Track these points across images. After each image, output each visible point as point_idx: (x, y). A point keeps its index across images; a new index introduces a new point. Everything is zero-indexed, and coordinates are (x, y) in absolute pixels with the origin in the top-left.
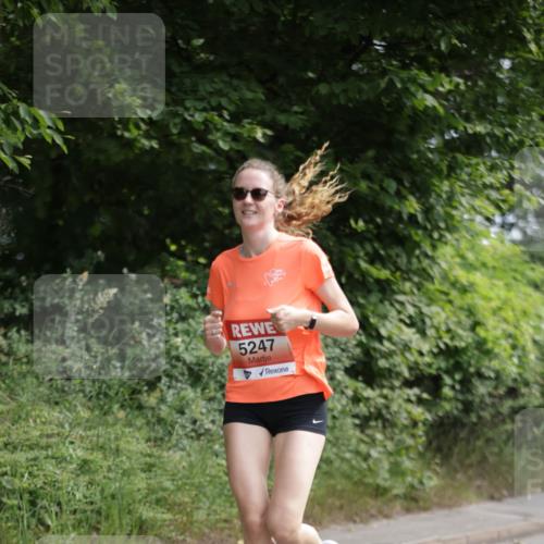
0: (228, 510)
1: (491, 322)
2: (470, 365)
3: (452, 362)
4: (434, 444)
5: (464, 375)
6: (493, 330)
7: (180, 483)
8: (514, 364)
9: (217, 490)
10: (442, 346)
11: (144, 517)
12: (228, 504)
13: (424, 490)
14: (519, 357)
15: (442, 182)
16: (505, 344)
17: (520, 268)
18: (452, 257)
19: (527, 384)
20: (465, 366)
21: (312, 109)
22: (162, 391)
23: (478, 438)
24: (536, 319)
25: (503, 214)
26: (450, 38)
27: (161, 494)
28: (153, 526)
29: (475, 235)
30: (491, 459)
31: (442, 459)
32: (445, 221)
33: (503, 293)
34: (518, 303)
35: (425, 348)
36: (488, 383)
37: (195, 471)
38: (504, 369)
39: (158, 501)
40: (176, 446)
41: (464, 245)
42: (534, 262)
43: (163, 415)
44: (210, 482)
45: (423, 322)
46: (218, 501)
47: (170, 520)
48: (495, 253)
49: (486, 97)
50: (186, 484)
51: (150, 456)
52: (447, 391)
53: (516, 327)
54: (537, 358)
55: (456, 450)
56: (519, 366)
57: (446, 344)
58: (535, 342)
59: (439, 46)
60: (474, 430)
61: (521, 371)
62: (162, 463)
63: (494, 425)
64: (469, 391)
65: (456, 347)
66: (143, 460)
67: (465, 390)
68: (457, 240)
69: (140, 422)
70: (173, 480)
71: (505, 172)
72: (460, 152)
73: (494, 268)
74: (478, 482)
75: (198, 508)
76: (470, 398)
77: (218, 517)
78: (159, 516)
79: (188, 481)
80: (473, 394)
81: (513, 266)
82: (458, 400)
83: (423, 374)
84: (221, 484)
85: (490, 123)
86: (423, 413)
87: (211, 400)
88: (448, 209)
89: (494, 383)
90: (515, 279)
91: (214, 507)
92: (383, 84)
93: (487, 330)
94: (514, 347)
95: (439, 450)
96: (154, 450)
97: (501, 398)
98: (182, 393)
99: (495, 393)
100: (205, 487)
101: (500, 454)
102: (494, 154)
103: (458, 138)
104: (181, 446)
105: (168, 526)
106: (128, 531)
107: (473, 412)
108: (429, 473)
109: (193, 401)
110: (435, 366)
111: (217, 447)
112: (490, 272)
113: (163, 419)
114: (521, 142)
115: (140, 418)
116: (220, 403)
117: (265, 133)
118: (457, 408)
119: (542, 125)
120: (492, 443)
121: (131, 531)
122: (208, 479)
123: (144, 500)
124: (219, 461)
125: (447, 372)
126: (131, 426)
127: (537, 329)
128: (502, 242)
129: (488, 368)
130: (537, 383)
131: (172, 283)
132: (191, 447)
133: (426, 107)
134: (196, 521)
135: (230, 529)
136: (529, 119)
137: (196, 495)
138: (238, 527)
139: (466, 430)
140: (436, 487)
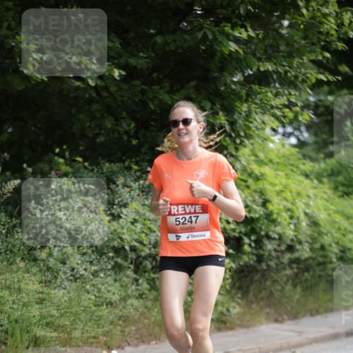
0: (96, 330)
1: (275, 200)
2: (261, 230)
3: (249, 227)
4: (237, 285)
5: (258, 237)
6: (276, 205)
7: (63, 311)
8: (291, 229)
9: (88, 316)
11: (38, 335)
12: (96, 326)
13: (230, 316)
14: (295, 225)
15: (242, 105)
16: (285, 215)
17: (296, 163)
18: (249, 156)
19: (300, 243)
20: (258, 230)
21: (153, 55)
22: (50, 248)
23: (267, 280)
24: (307, 198)
25: (284, 127)
26: (247, 5)
27: (49, 319)
28: (44, 341)
29: (266, 139)
30: (277, 294)
31: (243, 294)
32: (245, 132)
33: (284, 181)
34: (294, 187)
36: (273, 242)
37: (73, 304)
38: (284, 233)
39: (47, 324)
40: (59, 286)
41: (257, 147)
42: (305, 159)
43: (51, 265)
44: (84, 310)
46: (89, 324)
47: (56, 337)
48: (279, 153)
49: (272, 46)
51: (42, 293)
52: (246, 248)
53: (293, 204)
54: (307, 225)
55: (252, 288)
56: (295, 231)
58: (306, 214)
59: (239, 11)
60: (265, 275)
61: (296, 233)
62: (50, 298)
63: (277, 271)
64: (261, 248)
65: (252, 218)
66: (37, 296)
67: (258, 247)
68: (252, 144)
69: (34, 270)
70: (58, 310)
71: (285, 98)
72: (254, 84)
73: (278, 163)
74: (267, 310)
75: (75, 329)
76: (262, 252)
77: (89, 335)
78: (48, 334)
79: (68, 311)
80: (263, 250)
81: (291, 162)
82: (254, 254)
83: (229, 237)
84: (91, 312)
85: (275, 64)
86: (229, 263)
87: (84, 254)
88: (247, 123)
89: (277, 242)
90: (292, 170)
91: (86, 328)
92: (200, 35)
93: (273, 205)
94: (291, 218)
95: (240, 288)
96: (45, 289)
97: (282, 252)
98: (64, 250)
99: (278, 249)
100: (80, 314)
101: (282, 290)
102: (277, 85)
103: (253, 75)
104: (63, 286)
105: (54, 341)
106: (27, 345)
107: (263, 262)
108: (234, 304)
109: (72, 255)
110: (237, 231)
111: (88, 287)
112: (275, 166)
113: (51, 268)
114: (296, 77)
115: (35, 267)
116: (90, 256)
117: (120, 73)
118: (252, 259)
119: (310, 65)
120: (276, 283)
121: (29, 345)
122: (82, 308)
123: (38, 324)
124: (90, 296)
125: (245, 235)
126: (29, 273)
127: (307, 205)
128: (283, 145)
129: (274, 232)
130: (307, 242)
131: (57, 174)
132: (70, 286)
133: (231, 51)
134: (74, 338)
135: (97, 343)
136: (301, 61)
137: (74, 320)
138: (102, 341)
139: (259, 275)
140: (238, 313)
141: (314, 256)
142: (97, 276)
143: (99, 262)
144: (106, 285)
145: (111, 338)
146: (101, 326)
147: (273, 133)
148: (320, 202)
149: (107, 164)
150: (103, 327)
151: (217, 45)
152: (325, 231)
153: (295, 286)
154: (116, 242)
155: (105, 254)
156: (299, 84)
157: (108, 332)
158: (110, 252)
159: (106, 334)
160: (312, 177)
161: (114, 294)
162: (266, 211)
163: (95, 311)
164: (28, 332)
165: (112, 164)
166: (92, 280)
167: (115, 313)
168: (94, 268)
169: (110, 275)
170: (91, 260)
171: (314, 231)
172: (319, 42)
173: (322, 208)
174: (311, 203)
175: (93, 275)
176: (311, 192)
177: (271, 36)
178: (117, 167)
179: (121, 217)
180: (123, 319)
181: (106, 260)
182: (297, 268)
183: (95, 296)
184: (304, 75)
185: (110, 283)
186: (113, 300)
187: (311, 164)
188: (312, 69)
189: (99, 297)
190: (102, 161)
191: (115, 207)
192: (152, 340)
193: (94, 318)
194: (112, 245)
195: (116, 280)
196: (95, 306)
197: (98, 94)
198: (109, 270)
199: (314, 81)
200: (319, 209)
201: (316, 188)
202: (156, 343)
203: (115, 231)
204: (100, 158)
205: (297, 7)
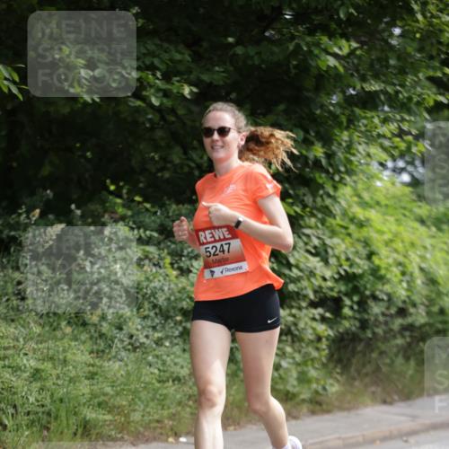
0: (160, 412)
1: (384, 251)
2: (366, 289)
3: (350, 285)
4: (335, 356)
5: (361, 297)
6: (385, 259)
7: (119, 388)
8: (403, 288)
9: (150, 395)
10: (343, 273)
11: (88, 418)
12: (160, 407)
13: (327, 395)
14: (408, 282)
15: (342, 132)
16: (396, 270)
17: (409, 206)
18: (351, 197)
19: (414, 305)
20: (362, 289)
21: (231, 69)
23: (372, 351)
24: (423, 249)
25: (394, 159)
26: (348, 8)
27: (102, 398)
28: (95, 426)
29: (371, 177)
30: (384, 369)
31: (342, 369)
32: (345, 166)
33: (394, 228)
34: (407, 236)
35: (328, 274)
36: (381, 304)
37: (131, 379)
38: (395, 293)
39: (100, 405)
40: (115, 357)
41: (360, 186)
42: (421, 201)
43: (104, 331)
44: (145, 388)
45: (326, 252)
46: (151, 404)
47: (111, 421)
48: (388, 193)
49: (379, 60)
50: (124, 390)
51: (93, 366)
52: (346, 311)
53: (405, 256)
54: (423, 283)
55: (354, 361)
56: (408, 290)
57: (345, 271)
58: (422, 269)
59: (338, 15)
60: (370, 344)
61: (409, 293)
62: (103, 371)
63: (386, 340)
64: (365, 311)
65: (354, 274)
66: (86, 369)
67: (361, 309)
68: (355, 182)
69: (84, 337)
70: (113, 386)
71: (396, 124)
72: (357, 106)
73: (387, 206)
74: (373, 389)
75: (134, 410)
76: (366, 317)
77: (151, 418)
78: (101, 417)
79: (126, 387)
80: (368, 314)
81: (403, 204)
82: (356, 319)
83: (326, 297)
84: (154, 390)
85: (383, 82)
86: (326, 330)
87: (145, 317)
88: (348, 156)
89: (386, 304)
90: (405, 215)
91: (148, 410)
92: (291, 47)
93: (380, 259)
94: (403, 274)
95: (339, 361)
96: (97, 361)
97: (391, 316)
98: (121, 312)
99: (387, 312)
100: (140, 392)
101: (392, 364)
102: (386, 108)
103: (356, 95)
104: (119, 357)
105: (108, 426)
106: (74, 430)
107: (367, 328)
108: (331, 381)
109: (130, 319)
110: (336, 290)
111: (150, 358)
112: (383, 209)
113: (104, 334)
114: (410, 99)
115: (85, 333)
116: (153, 320)
117: (191, 90)
118: (355, 326)
119: (427, 83)
120: (384, 356)
121: (77, 430)
122: (143, 385)
123: (88, 404)
124: (152, 370)
125: (346, 294)
126: (76, 340)
127: (423, 258)
128: (393, 184)
129: (381, 291)
130: (423, 304)
131: (112, 218)
132: (128, 358)
133: (328, 66)
134: (133, 421)
135: (161, 428)
136: (416, 79)
137: (133, 399)
138: (168, 427)
139: (362, 344)
140: (336, 392)
141: (431, 321)
142: (162, 345)
143: (163, 327)
144: (172, 357)
145: (179, 422)
146: (165, 407)
147: (381, 168)
148: (439, 255)
149: (174, 206)
150: (169, 408)
151: (312, 60)
152: (445, 291)
153: (407, 359)
154: (184, 303)
155: (171, 317)
156: (414, 107)
157: (174, 415)
158: (177, 315)
159: (172, 417)
160: (429, 223)
161: (182, 367)
162: (372, 266)
163: (159, 389)
164: (75, 414)
165: (181, 206)
166: (154, 350)
167: (183, 391)
168: (157, 335)
169: (177, 344)
170: (154, 324)
171: (431, 291)
172: (439, 55)
173: (441, 262)
174: (428, 256)
175: (157, 344)
176: (428, 242)
177: (378, 47)
178: (187, 209)
179: (191, 271)
180: (193, 398)
181: (172, 325)
182: (411, 336)
183: (159, 370)
184: (419, 96)
185: (178, 353)
186: (181, 375)
187: (428, 207)
188: (429, 89)
189: (164, 371)
190: (167, 202)
191: (183, 259)
192: (230, 425)
193: (158, 396)
194: (180, 306)
195: (184, 350)
196: (159, 382)
197: (163, 118)
198: (176, 338)
199: (432, 103)
200: (437, 263)
201: (434, 237)
202: (235, 429)
203: (184, 288)
204: (165, 198)
205: (411, 12)
